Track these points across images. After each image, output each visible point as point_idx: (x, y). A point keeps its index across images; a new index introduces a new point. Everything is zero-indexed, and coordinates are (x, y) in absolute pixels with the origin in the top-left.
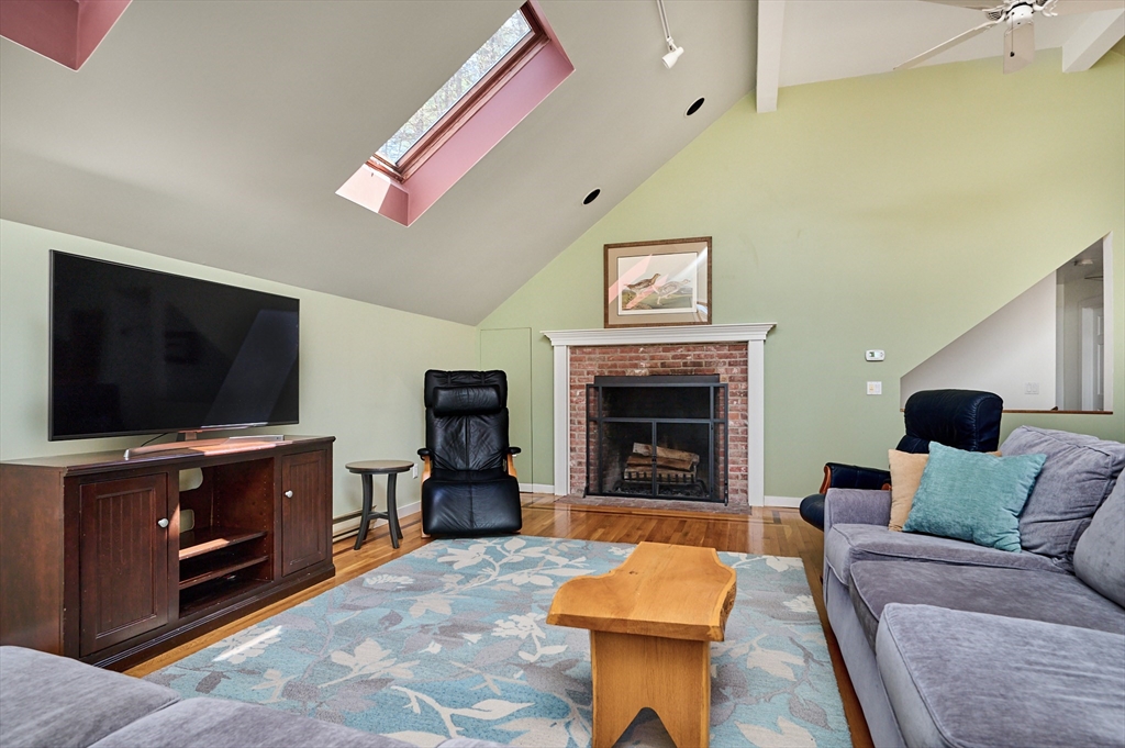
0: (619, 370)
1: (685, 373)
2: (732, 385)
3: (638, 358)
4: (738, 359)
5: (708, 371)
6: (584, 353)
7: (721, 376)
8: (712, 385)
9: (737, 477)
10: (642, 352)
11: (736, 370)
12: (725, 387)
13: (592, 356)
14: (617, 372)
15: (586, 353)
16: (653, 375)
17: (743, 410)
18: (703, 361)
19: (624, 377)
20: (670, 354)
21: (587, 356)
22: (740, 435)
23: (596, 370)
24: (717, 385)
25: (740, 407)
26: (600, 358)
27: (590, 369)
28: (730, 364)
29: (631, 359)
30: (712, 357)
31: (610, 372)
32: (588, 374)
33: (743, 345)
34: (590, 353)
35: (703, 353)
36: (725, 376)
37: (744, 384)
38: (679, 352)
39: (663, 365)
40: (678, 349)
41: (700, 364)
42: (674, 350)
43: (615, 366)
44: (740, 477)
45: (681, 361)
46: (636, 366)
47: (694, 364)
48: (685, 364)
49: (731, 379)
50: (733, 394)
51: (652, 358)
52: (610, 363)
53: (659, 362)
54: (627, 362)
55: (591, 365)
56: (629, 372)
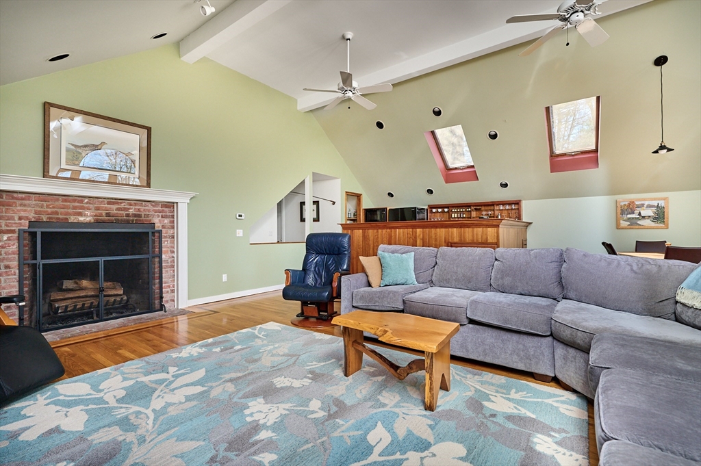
0: (60, 216)
1: (128, 222)
2: (164, 231)
3: (83, 208)
4: (168, 214)
5: (146, 220)
6: (13, 198)
7: (156, 225)
8: (150, 231)
9: (168, 292)
10: (87, 203)
11: (166, 221)
12: (160, 232)
13: (27, 202)
14: (58, 219)
15: (17, 199)
16: (98, 222)
17: (171, 247)
18: (143, 214)
19: (65, 222)
20: (114, 207)
21: (18, 202)
22: (170, 264)
23: (32, 216)
24: (153, 231)
25: (169, 245)
26: (37, 205)
27: (23, 214)
28: (162, 217)
29: (75, 208)
30: (149, 211)
31: (50, 218)
32: (20, 218)
33: (171, 205)
34: (23, 199)
35: (142, 208)
36: (159, 224)
37: (172, 230)
38: (122, 206)
39: (108, 215)
40: (121, 203)
41: (139, 216)
42: (118, 203)
43: (57, 213)
44: (170, 292)
45: (124, 213)
46: (80, 214)
47: (135, 215)
48: (128, 215)
49: (163, 227)
50: (166, 237)
51: (97, 209)
52: (49, 210)
53: (104, 213)
54: (70, 211)
55: (25, 211)
56: (72, 219)
